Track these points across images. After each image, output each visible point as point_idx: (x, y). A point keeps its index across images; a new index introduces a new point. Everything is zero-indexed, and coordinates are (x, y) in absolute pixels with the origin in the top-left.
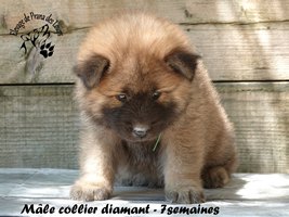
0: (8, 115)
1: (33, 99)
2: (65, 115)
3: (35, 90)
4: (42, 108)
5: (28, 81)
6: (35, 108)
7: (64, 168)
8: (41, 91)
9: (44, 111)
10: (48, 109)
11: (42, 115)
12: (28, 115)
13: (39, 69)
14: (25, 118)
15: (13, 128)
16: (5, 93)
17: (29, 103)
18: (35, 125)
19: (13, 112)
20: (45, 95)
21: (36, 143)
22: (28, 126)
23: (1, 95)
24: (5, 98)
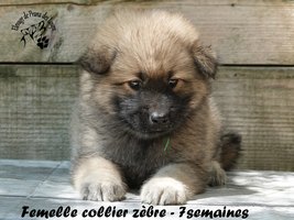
0: (20, 98)
3: (52, 70)
5: (45, 60)
6: (52, 90)
8: (59, 72)
9: (63, 95)
10: (67, 92)
12: (43, 98)
14: (40, 102)
15: (25, 114)
16: (18, 73)
17: (44, 85)
18: (51, 111)
19: (26, 95)
20: (64, 76)
21: (52, 131)
22: (42, 111)
23: (13, 75)
24: (18, 78)
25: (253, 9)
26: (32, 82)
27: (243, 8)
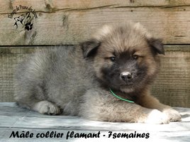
3: (31, 49)
5: (27, 44)
23: (9, 53)
24: (12, 54)
25: (143, 13)
26: (20, 56)
27: (138, 12)
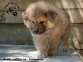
1: (3, 27)
2: (11, 31)
4: (5, 29)
7: (10, 44)
11: (5, 31)
13: (5, 20)
